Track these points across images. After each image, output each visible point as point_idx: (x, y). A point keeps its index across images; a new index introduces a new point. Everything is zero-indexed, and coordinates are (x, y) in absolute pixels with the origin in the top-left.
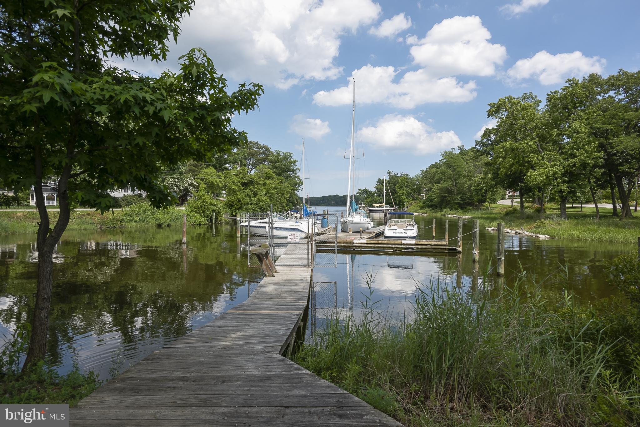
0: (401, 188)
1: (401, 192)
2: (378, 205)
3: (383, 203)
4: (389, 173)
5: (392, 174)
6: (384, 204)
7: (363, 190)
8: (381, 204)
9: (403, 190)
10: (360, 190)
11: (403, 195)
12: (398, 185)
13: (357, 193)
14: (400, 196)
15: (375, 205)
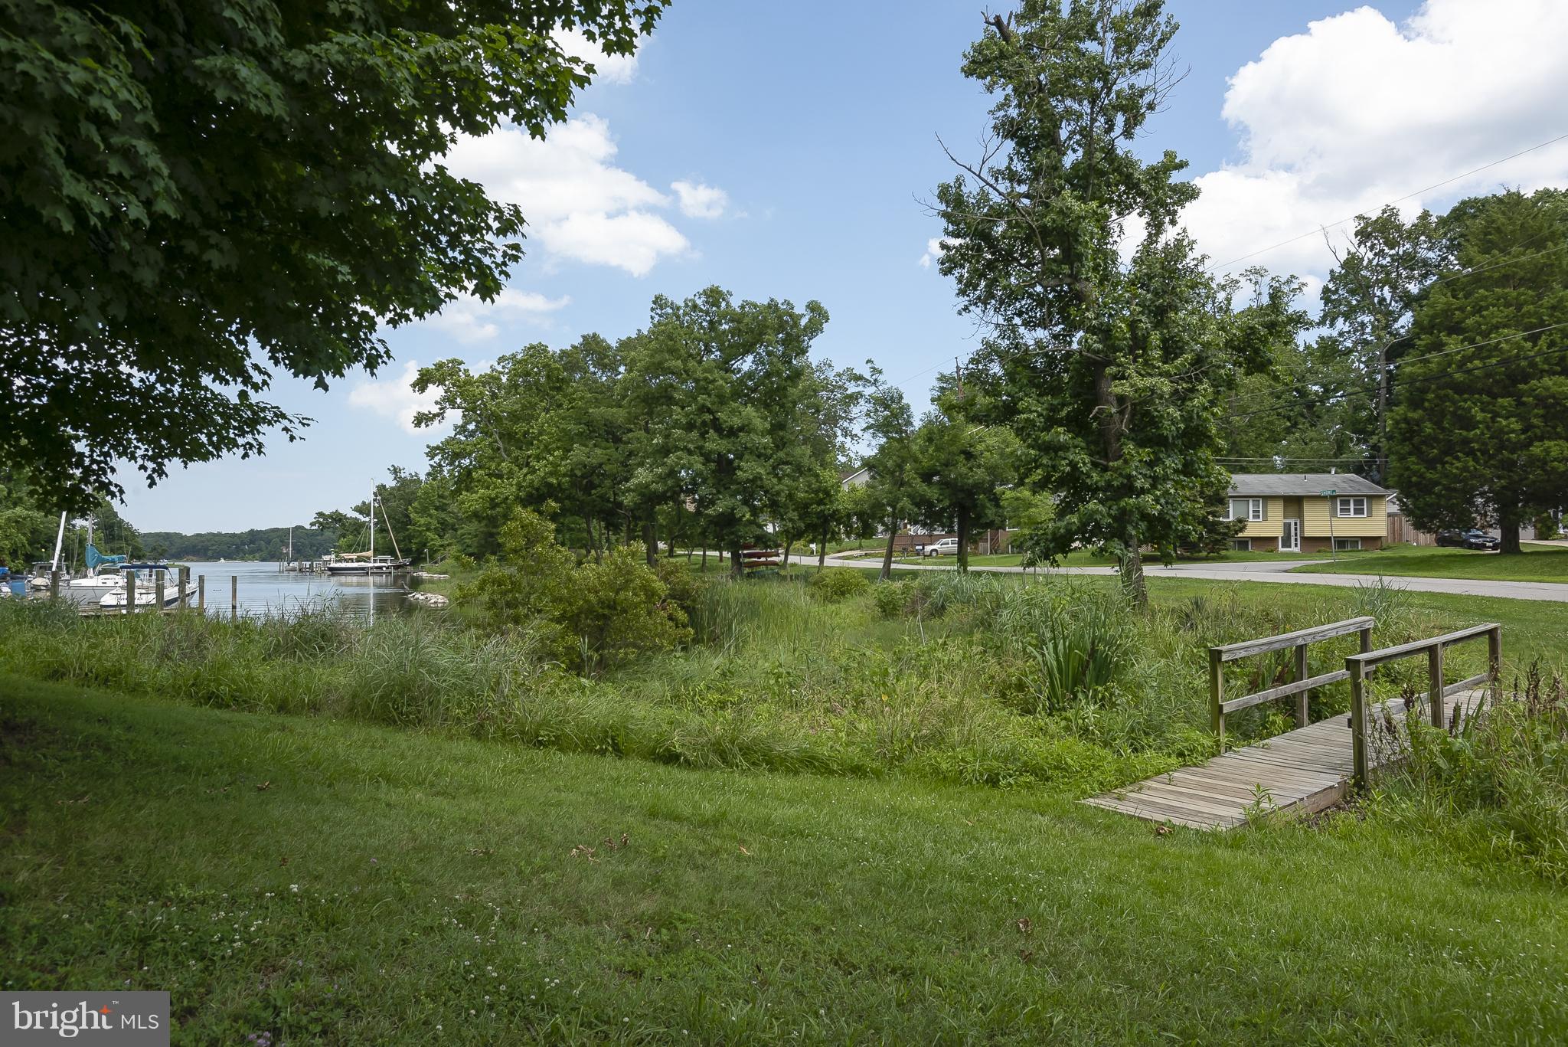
0: (424, 511)
1: (422, 521)
2: (354, 556)
3: (369, 550)
4: (396, 471)
5: (403, 475)
6: (370, 553)
7: (331, 516)
8: (364, 554)
9: (430, 516)
10: (320, 514)
11: (428, 530)
12: (415, 504)
13: (312, 524)
14: (421, 532)
15: (346, 555)
